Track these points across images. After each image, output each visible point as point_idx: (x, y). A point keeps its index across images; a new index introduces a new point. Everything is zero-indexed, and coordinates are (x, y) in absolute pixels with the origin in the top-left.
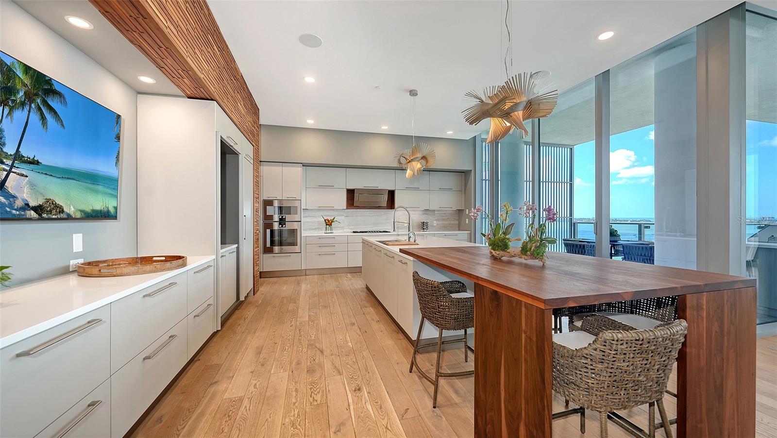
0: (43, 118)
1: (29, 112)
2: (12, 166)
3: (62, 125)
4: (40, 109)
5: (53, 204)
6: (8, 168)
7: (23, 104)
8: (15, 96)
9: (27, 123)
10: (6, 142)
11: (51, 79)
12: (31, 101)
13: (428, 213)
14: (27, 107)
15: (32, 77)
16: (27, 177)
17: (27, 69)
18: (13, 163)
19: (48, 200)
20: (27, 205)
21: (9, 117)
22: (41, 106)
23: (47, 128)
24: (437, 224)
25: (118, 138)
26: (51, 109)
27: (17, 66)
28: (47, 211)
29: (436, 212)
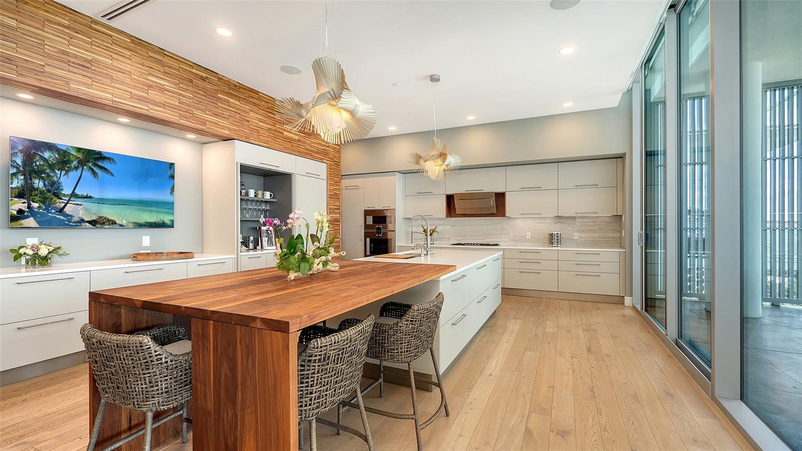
0: (94, 173)
1: (82, 171)
2: (69, 200)
3: (112, 175)
4: (91, 168)
5: (105, 219)
6: (66, 202)
7: (76, 168)
8: (70, 164)
9: (80, 178)
10: (64, 188)
11: (100, 152)
12: (83, 166)
13: (563, 221)
14: (81, 169)
15: (83, 153)
16: (81, 205)
17: (79, 150)
18: (70, 198)
19: (100, 217)
20: (83, 220)
21: (66, 176)
22: (93, 168)
23: (98, 178)
24: (580, 238)
25: (173, 177)
26: (101, 168)
27: (71, 149)
28: (100, 223)
29: (577, 220)
